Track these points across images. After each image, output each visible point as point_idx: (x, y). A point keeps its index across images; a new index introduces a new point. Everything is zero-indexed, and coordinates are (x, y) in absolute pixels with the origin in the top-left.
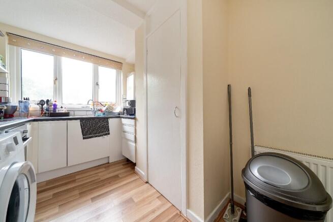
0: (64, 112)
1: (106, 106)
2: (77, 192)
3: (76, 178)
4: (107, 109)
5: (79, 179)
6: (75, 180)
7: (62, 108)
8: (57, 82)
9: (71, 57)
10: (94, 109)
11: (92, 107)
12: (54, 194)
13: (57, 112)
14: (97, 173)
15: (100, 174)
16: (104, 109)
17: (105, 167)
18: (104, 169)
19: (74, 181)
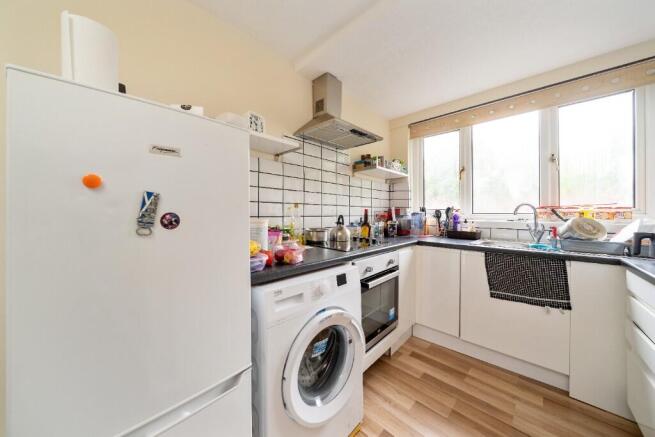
0: (468, 230)
1: (569, 222)
2: (450, 403)
3: (470, 373)
4: (570, 229)
5: (473, 378)
6: (465, 375)
7: (466, 222)
8: (464, 174)
9: (485, 117)
10: (536, 224)
11: (531, 222)
12: (425, 376)
13: (459, 229)
14: (514, 397)
15: (519, 406)
16: (562, 228)
17: (547, 399)
18: (540, 402)
19: (461, 376)
